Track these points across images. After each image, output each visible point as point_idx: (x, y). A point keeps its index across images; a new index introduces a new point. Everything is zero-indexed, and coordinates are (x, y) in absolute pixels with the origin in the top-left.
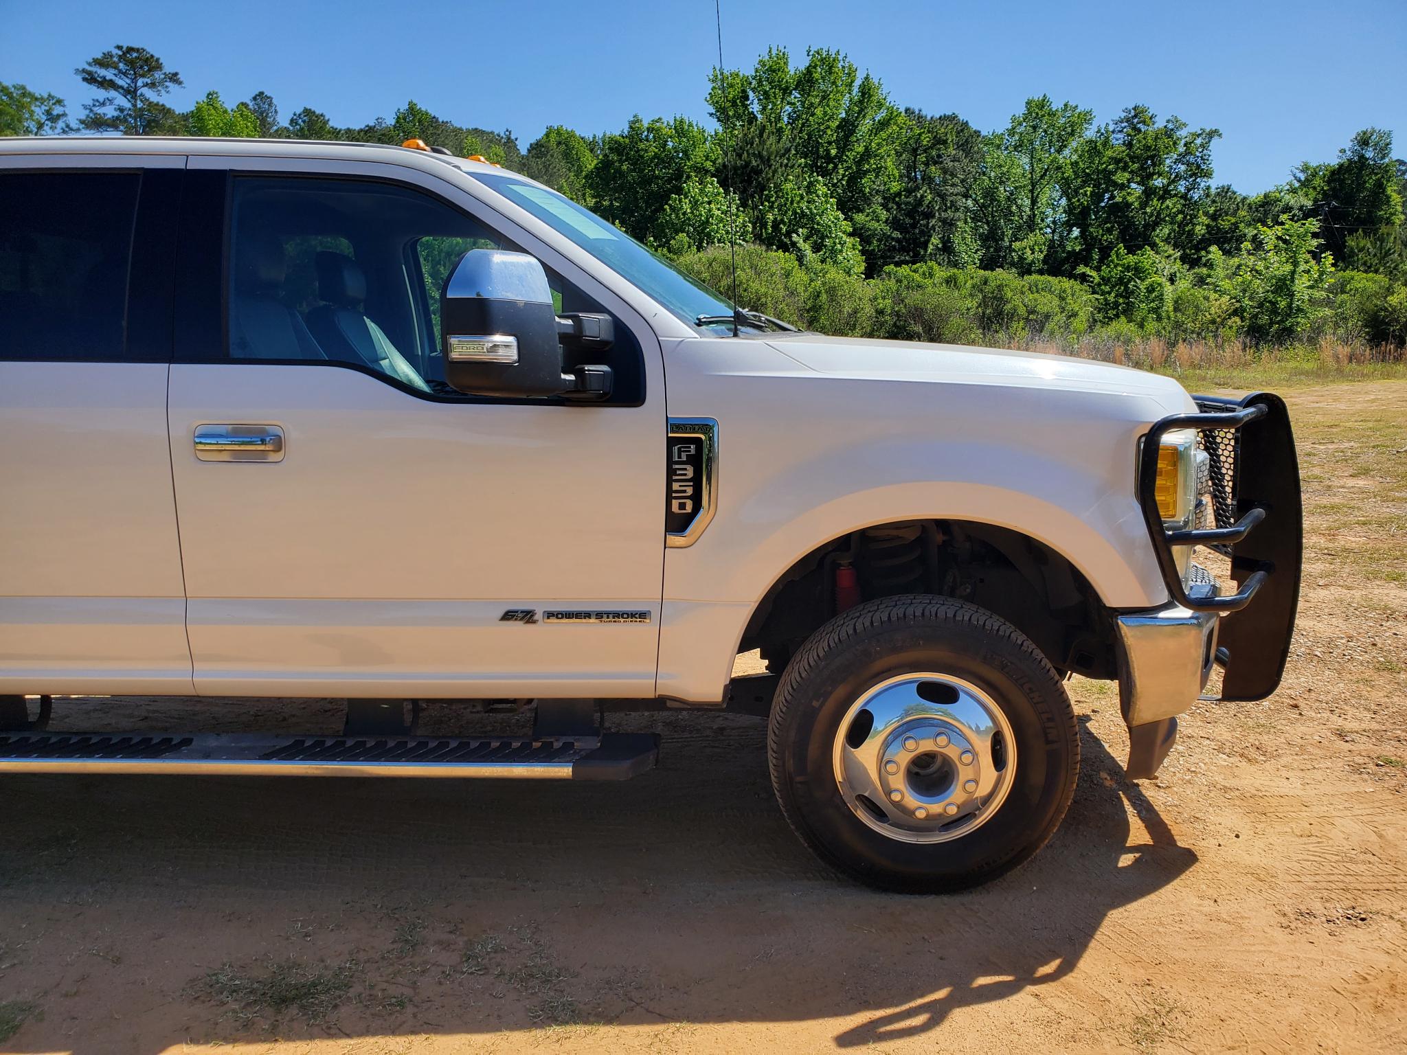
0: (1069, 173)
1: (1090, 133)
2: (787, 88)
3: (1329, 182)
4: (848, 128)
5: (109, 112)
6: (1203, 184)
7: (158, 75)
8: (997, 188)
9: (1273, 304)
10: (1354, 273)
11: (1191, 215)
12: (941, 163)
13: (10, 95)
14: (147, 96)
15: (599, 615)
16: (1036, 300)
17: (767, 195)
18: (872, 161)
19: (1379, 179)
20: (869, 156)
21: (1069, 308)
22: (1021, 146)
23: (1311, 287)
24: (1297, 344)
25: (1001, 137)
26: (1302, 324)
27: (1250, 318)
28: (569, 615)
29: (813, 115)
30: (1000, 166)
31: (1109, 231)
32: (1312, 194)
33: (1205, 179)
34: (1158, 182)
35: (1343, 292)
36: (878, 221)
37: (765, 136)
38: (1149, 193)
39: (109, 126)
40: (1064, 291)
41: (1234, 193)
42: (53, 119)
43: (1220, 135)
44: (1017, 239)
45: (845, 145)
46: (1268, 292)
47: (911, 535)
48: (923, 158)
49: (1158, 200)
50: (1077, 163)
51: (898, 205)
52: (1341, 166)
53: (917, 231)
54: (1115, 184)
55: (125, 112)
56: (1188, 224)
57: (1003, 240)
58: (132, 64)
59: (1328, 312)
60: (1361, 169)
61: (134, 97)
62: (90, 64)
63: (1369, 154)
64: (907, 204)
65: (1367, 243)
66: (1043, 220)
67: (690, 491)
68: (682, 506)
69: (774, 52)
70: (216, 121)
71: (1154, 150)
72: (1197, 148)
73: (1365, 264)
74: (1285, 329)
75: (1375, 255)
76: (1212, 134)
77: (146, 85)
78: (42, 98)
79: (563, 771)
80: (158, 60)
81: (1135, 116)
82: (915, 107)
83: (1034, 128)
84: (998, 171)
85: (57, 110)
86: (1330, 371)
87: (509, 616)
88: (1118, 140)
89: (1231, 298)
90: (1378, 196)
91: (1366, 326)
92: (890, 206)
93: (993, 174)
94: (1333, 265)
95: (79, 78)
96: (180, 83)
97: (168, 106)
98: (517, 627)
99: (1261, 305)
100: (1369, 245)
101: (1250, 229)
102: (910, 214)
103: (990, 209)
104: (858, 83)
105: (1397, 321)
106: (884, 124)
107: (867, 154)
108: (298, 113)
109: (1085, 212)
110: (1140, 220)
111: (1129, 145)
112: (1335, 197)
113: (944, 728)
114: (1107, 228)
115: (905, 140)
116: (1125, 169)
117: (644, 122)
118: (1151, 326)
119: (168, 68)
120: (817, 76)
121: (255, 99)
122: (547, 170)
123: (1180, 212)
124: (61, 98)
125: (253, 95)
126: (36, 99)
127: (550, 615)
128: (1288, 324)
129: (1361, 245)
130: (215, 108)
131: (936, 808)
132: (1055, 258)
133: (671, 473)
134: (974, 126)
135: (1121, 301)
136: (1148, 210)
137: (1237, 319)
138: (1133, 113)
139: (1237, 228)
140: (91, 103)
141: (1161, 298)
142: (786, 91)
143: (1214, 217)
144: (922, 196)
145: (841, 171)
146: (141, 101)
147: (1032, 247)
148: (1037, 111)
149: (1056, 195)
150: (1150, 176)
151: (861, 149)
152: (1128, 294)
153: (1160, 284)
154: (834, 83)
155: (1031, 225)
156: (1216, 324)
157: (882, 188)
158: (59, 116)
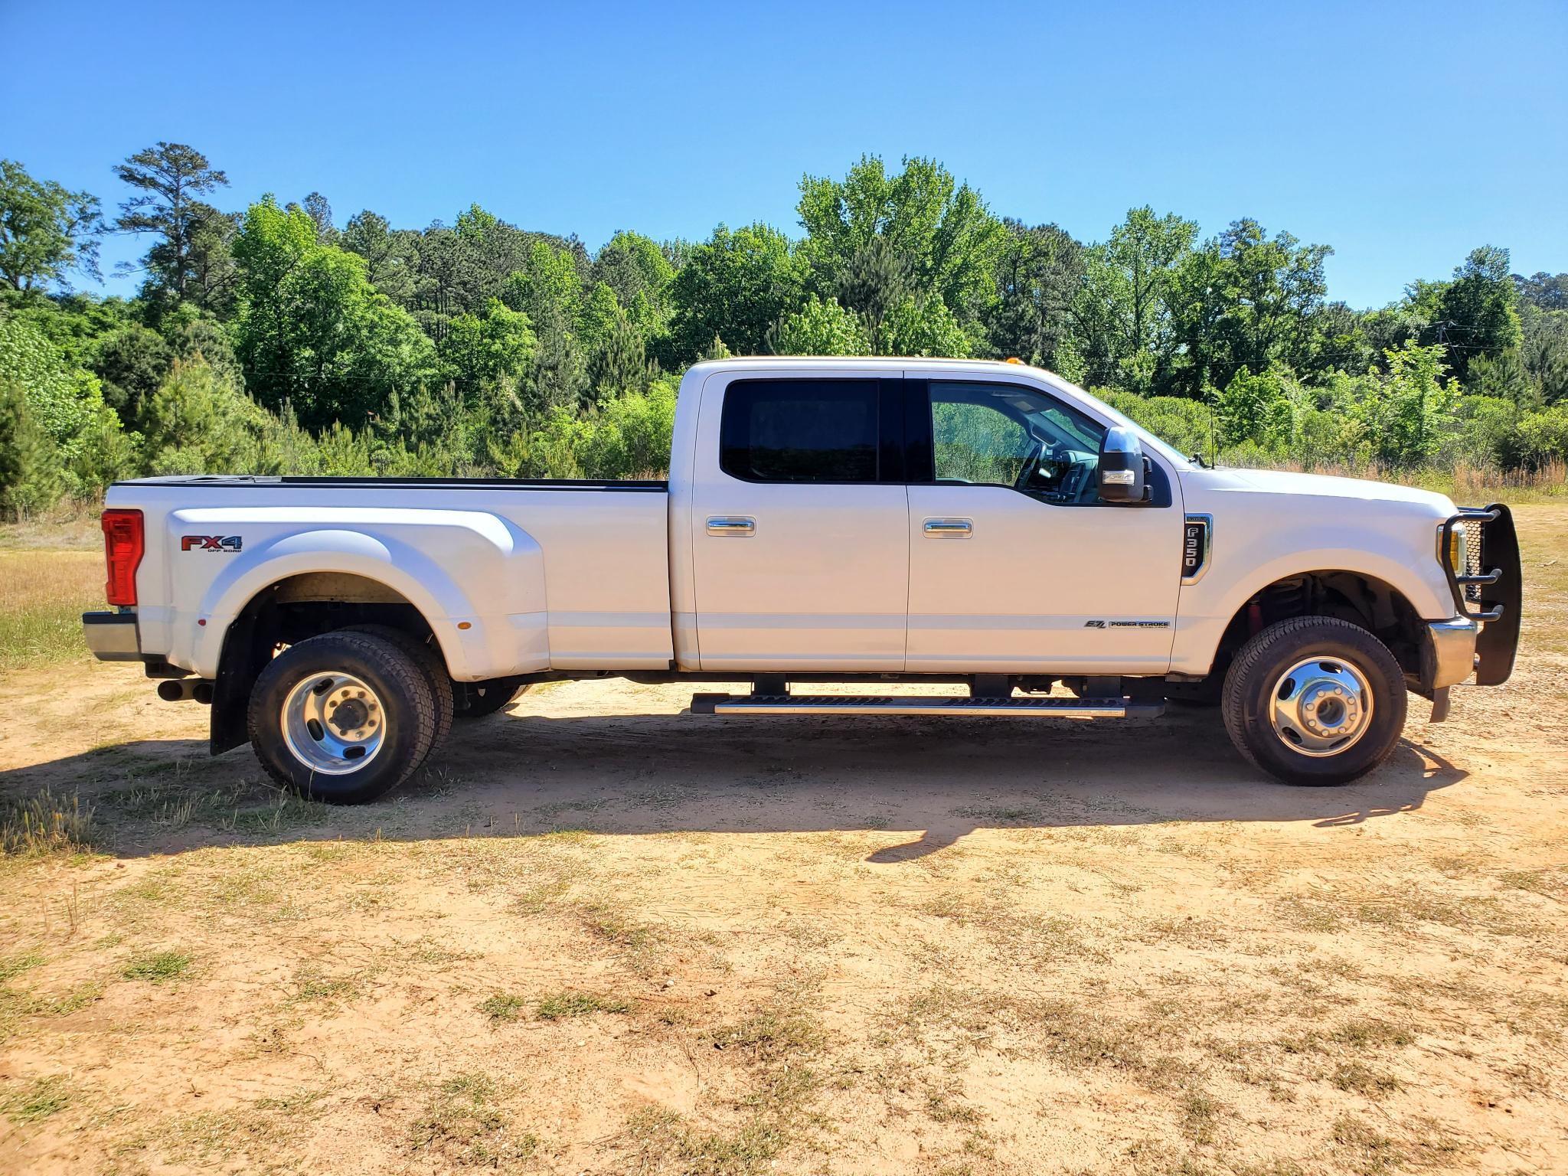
0: (1177, 287)
1: (1197, 245)
2: (883, 197)
3: (1445, 301)
4: (944, 239)
5: (148, 211)
6: (1316, 301)
7: (201, 174)
8: (1099, 302)
9: (1403, 428)
10: (1480, 397)
11: (1305, 333)
12: (1042, 276)
13: (41, 193)
14: (190, 195)
15: (1141, 624)
16: (1164, 422)
17: (886, 315)
18: (970, 274)
19: (1497, 299)
20: (967, 269)
21: (1195, 429)
22: (1123, 258)
23: (1439, 412)
24: (1429, 468)
25: (1103, 249)
26: (1432, 448)
27: (1381, 442)
28: (1124, 624)
29: (909, 225)
30: (1103, 279)
31: (1221, 347)
32: (1429, 313)
33: (1319, 296)
34: (1270, 298)
35: (1472, 417)
36: (977, 336)
37: (883, 254)
38: (1261, 309)
39: (147, 225)
40: (1191, 413)
41: (1349, 310)
42: (85, 217)
43: (1332, 253)
44: (1121, 356)
45: (942, 257)
46: (1397, 415)
47: (1299, 584)
48: (1022, 270)
49: (1271, 316)
50: (1184, 277)
51: (999, 320)
52: (1457, 286)
53: (1018, 347)
54: (1226, 300)
55: (165, 212)
56: (1302, 342)
57: (1107, 356)
58: (175, 161)
59: (1457, 436)
60: (1477, 288)
61: (177, 197)
62: (129, 161)
63: (1486, 273)
64: (1007, 318)
65: (1490, 366)
66: (1148, 335)
67: (1195, 554)
68: (1191, 562)
69: (868, 160)
70: (272, 223)
71: (1266, 265)
72: (1309, 265)
73: (1488, 387)
74: (1415, 453)
75: (1498, 379)
76: (1325, 250)
77: (189, 183)
78: (76, 196)
79: (1120, 713)
80: (203, 158)
81: (1244, 230)
82: (1014, 217)
83: (1139, 240)
84: (1101, 283)
85: (91, 209)
86: (1465, 495)
87: (1089, 624)
88: (1227, 255)
89: (1361, 422)
90: (1496, 315)
91: (1496, 451)
92: (989, 321)
93: (1094, 287)
94: (1460, 389)
95: (116, 176)
96: (226, 182)
97: (213, 206)
98: (1094, 630)
99: (1390, 429)
100: (1492, 368)
101: (1367, 347)
102: (1011, 329)
103: (1091, 323)
104: (954, 194)
105: (1527, 446)
106: (983, 236)
107: (965, 267)
108: (357, 215)
109: (1194, 328)
110: (1252, 337)
111: (1240, 259)
112: (1452, 316)
113: (1335, 687)
114: (1219, 345)
115: (1005, 252)
116: (1236, 284)
117: (729, 231)
118: (1282, 448)
119: (214, 166)
120: (913, 185)
121: (308, 199)
122: (621, 279)
123: (1295, 329)
124: (97, 196)
125: (306, 196)
126: (70, 197)
127: (1113, 624)
128: (1418, 448)
129: (1484, 368)
130: (271, 211)
131: (1333, 730)
132: (1164, 376)
133: (1186, 543)
134: (1074, 237)
135: (1245, 422)
136: (1261, 326)
137: (1368, 443)
138: (1241, 226)
139: (1353, 346)
140: (128, 202)
141: (1289, 420)
142: (881, 200)
143: (1329, 335)
144: (1023, 311)
145: (937, 284)
146: (183, 200)
147: (1140, 364)
148: (1140, 222)
149: (1160, 308)
150: (1262, 291)
151: (959, 261)
152: (1252, 415)
153: (1288, 407)
154: (931, 193)
155: (1136, 341)
156: (1348, 448)
157: (979, 301)
158: (93, 215)
